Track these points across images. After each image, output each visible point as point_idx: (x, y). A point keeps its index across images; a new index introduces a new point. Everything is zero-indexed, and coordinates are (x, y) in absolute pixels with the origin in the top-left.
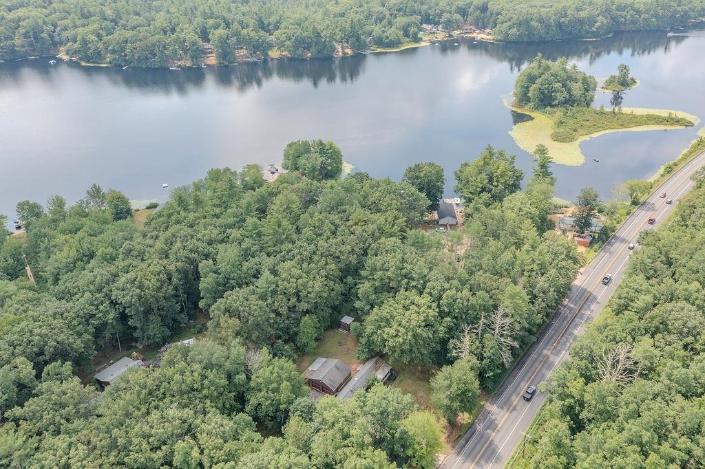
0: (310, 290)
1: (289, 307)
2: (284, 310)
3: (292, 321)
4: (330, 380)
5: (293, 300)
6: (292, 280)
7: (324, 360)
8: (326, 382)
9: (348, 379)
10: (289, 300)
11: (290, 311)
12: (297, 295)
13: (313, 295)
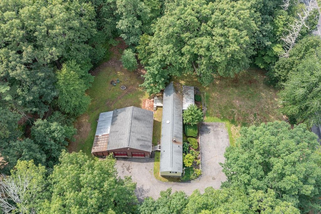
0: (49, 21)
1: (25, 64)
2: (20, 72)
3: (44, 84)
4: (138, 140)
5: (28, 49)
6: (7, 14)
7: (110, 114)
8: (136, 145)
9: (157, 127)
10: (20, 52)
11: (30, 69)
12: (30, 39)
13: (58, 29)
